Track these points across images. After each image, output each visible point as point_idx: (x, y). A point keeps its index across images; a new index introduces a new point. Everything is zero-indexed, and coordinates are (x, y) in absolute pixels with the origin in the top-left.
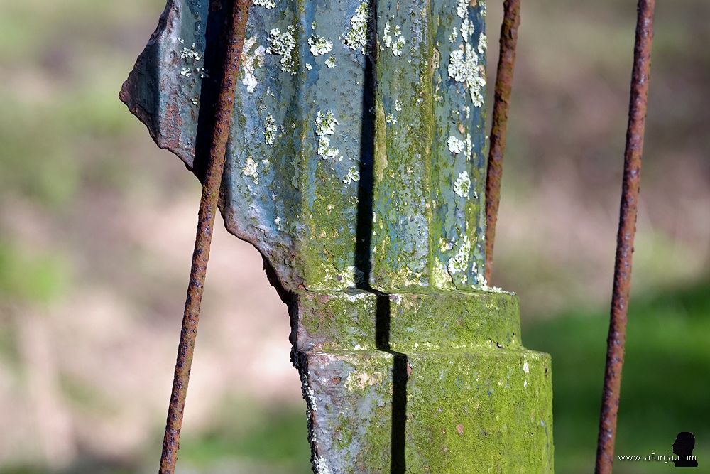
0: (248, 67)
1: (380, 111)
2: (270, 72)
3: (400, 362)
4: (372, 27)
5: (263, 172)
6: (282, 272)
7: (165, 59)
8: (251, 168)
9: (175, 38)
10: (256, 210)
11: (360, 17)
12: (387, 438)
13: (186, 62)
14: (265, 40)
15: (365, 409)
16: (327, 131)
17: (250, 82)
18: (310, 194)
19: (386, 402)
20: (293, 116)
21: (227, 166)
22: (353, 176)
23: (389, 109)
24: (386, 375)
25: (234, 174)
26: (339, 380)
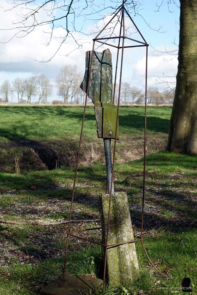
0: (90, 84)
1: (102, 88)
2: (92, 84)
3: (103, 108)
4: (101, 81)
5: (91, 92)
6: (93, 101)
7: (83, 83)
8: (90, 92)
9: (84, 82)
10: (91, 96)
11: (100, 80)
12: (102, 114)
13: (85, 84)
14: (92, 81)
15: (100, 112)
16: (97, 89)
17: (90, 85)
18: (95, 94)
19: (102, 111)
20: (94, 88)
21: (88, 92)
22: (99, 93)
23: (103, 88)
24: (102, 109)
25: (89, 93)
26: (97, 109)
